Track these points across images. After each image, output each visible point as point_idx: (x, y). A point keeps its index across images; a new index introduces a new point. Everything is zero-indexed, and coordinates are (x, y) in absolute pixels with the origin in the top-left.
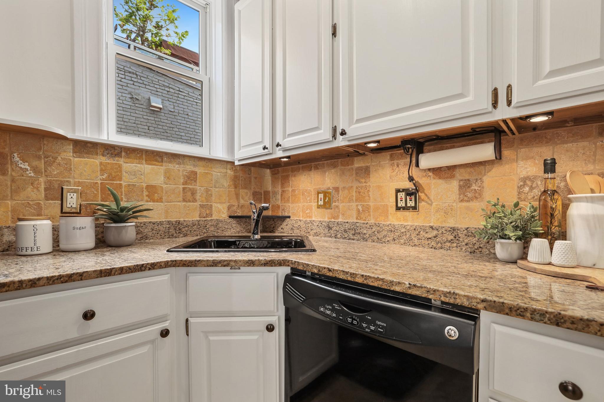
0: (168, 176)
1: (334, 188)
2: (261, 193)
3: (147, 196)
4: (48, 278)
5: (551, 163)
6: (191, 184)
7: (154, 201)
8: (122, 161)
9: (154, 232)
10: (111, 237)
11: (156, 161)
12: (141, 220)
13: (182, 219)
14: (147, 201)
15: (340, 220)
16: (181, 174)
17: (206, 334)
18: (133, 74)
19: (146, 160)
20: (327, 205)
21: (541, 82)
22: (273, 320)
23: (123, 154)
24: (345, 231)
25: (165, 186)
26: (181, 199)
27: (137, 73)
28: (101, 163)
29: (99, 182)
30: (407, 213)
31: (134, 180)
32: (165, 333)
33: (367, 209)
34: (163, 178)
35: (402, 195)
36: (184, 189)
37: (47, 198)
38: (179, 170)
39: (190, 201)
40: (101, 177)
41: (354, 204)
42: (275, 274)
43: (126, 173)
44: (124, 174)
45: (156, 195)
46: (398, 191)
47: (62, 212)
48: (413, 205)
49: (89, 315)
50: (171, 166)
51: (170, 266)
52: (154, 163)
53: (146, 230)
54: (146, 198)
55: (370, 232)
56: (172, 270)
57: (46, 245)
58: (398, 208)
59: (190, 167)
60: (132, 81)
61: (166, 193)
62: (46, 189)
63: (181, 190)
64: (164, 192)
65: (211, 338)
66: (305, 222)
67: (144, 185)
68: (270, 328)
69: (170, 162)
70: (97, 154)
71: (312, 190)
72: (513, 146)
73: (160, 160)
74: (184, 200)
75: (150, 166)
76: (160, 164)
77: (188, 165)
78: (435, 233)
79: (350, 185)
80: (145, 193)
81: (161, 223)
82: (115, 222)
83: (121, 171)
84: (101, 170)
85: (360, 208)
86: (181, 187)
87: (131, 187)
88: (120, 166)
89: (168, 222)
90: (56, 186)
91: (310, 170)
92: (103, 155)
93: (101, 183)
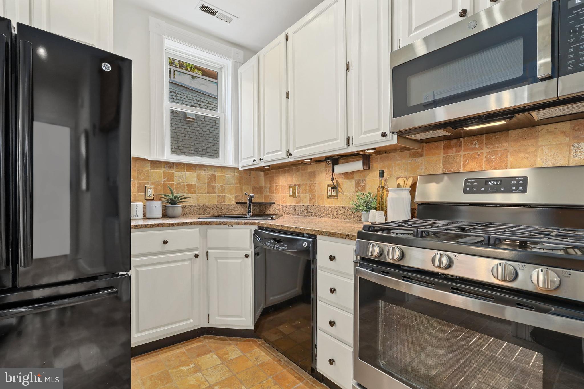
0: (199, 178)
1: (298, 184)
2: (258, 188)
3: (187, 190)
5: (382, 172)
6: (212, 183)
7: (191, 193)
8: (173, 171)
9: (191, 211)
10: (170, 212)
11: (192, 169)
12: (184, 204)
13: (207, 204)
14: (187, 193)
15: (301, 204)
16: (206, 176)
17: (216, 258)
18: (173, 93)
19: (186, 170)
20: (293, 195)
21: (362, 136)
22: (249, 252)
23: (175, 166)
24: (303, 211)
25: (197, 184)
26: (207, 192)
27: (176, 92)
28: (163, 172)
29: (163, 182)
30: (333, 200)
31: (180, 181)
32: (197, 256)
33: (314, 197)
34: (196, 180)
35: (330, 188)
36: (208, 185)
37: (138, 192)
38: (205, 174)
39: (212, 193)
40: (163, 180)
41: (308, 194)
42: (250, 229)
43: (176, 177)
44: (175, 178)
45: (192, 189)
46: (328, 186)
47: (145, 199)
48: (335, 194)
49: (165, 242)
50: (200, 172)
51: (199, 224)
52: (191, 171)
53: (187, 210)
54: (186, 191)
55: (315, 211)
56: (200, 226)
57: (141, 216)
58: (328, 197)
59: (211, 172)
60: (173, 98)
61: (198, 188)
62: (138, 187)
63: (207, 186)
64: (197, 187)
65: (219, 261)
66: (283, 207)
67: (186, 184)
68: (247, 256)
69: (200, 170)
70: (161, 167)
71: (286, 186)
72: (378, 161)
73: (194, 169)
74: (208, 193)
75: (189, 173)
76: (194, 171)
77: (210, 171)
78: (344, 210)
79: (306, 182)
80: (186, 188)
81: (195, 206)
82: (171, 204)
83: (173, 176)
84: (164, 176)
85: (311, 197)
86: (206, 184)
87: (179, 186)
88: (173, 173)
89: (199, 205)
90: (143, 185)
91: (286, 173)
92: (164, 168)
93: (163, 183)
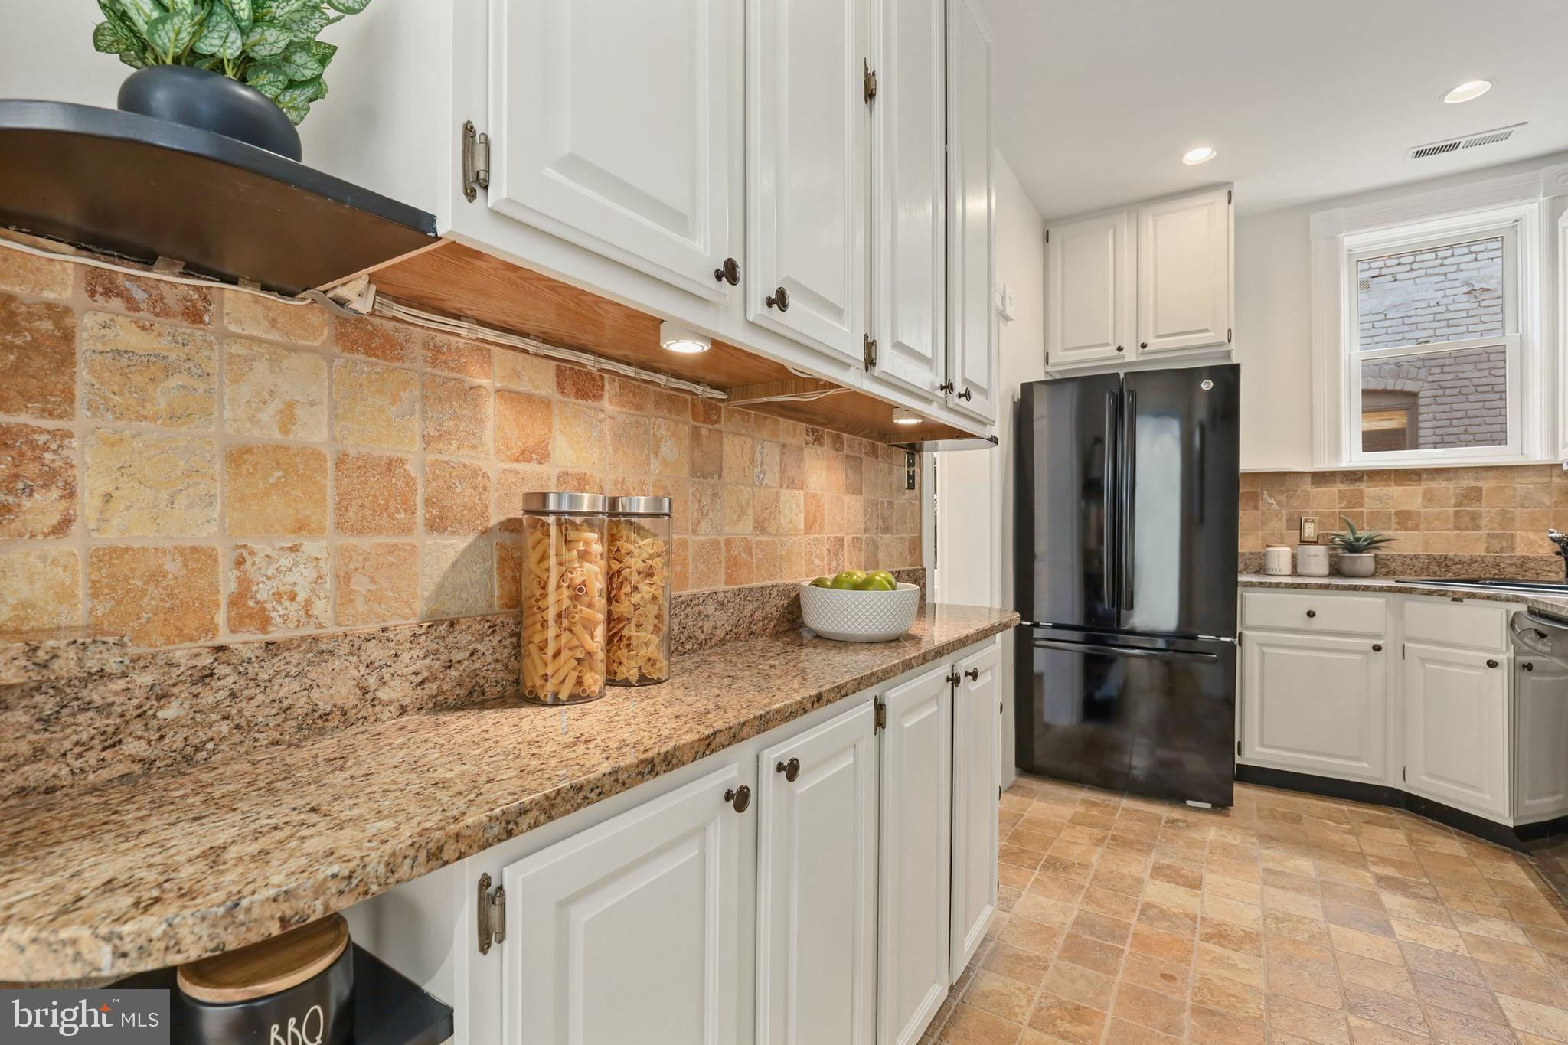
0: (1429, 498)
3: (1396, 523)
4: (1286, 584)
6: (1471, 506)
7: (1406, 530)
8: (1362, 486)
9: (1406, 567)
10: (1346, 566)
11: (1411, 480)
12: (1379, 552)
13: (1451, 554)
14: (1397, 530)
16: (1451, 492)
17: (1424, 660)
19: (1395, 481)
23: (1365, 477)
25: (1422, 511)
26: (1451, 526)
28: (1340, 492)
29: (1337, 510)
31: (1379, 506)
32: (1377, 648)
34: (1420, 500)
36: (1456, 513)
37: (1288, 528)
38: (1448, 488)
39: (1468, 529)
40: (1340, 506)
42: (1505, 610)
43: (1369, 498)
44: (1366, 499)
45: (1410, 522)
47: (1300, 541)
49: (1311, 614)
50: (1433, 484)
51: (1385, 591)
52: (1408, 483)
53: (1394, 564)
54: (1394, 526)
56: (1390, 595)
57: (1286, 568)
59: (1467, 483)
61: (1426, 518)
62: (1287, 520)
63: (1452, 514)
64: (1423, 518)
65: (1427, 665)
67: (1393, 511)
68: (1492, 664)
69: (1433, 479)
70: (1335, 482)
73: (1416, 478)
74: (1456, 528)
75: (1401, 488)
76: (1417, 483)
77: (1464, 479)
80: (1394, 520)
81: (1416, 557)
82: (1351, 552)
83: (1362, 497)
84: (1340, 498)
86: (1451, 510)
87: (1375, 516)
88: (1361, 492)
89: (1428, 555)
90: (1296, 517)
92: (1342, 482)
93: (1340, 512)
